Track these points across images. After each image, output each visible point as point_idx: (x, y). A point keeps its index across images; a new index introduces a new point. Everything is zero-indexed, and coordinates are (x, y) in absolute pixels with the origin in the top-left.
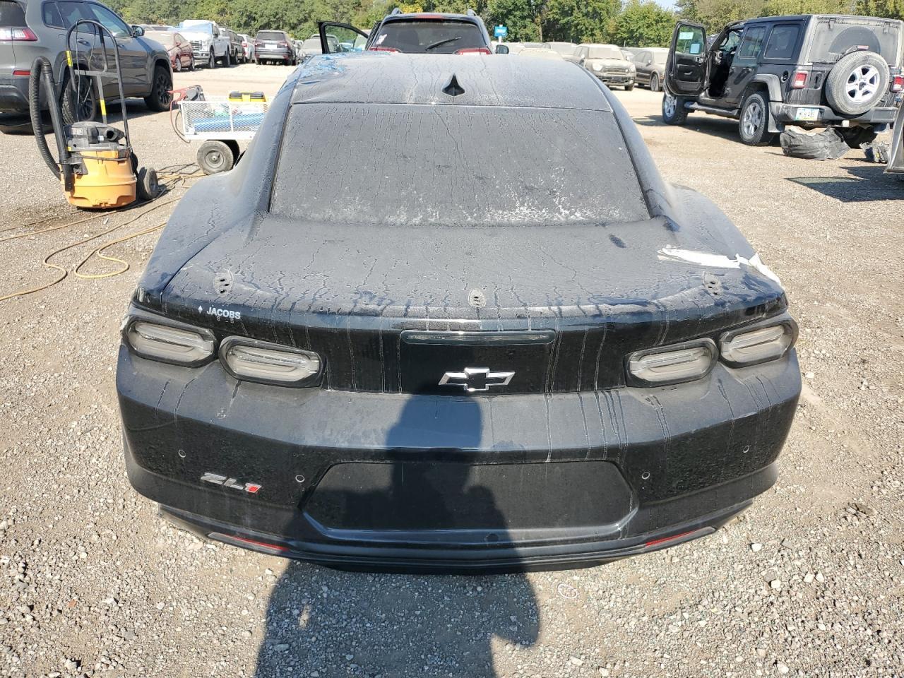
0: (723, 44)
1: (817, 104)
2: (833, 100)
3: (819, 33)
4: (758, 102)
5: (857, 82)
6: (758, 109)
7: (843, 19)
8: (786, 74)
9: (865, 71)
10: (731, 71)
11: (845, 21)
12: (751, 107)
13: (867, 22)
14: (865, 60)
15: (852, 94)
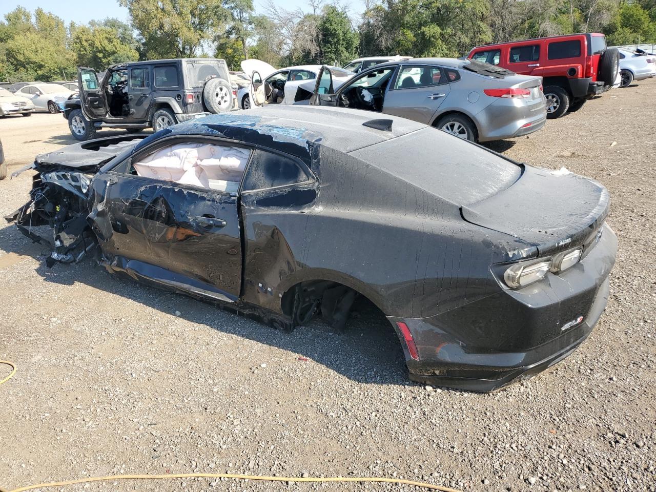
0: (109, 81)
1: (202, 112)
2: (212, 108)
3: (189, 69)
4: (166, 115)
5: (220, 96)
6: (166, 120)
7: (198, 61)
8: (179, 96)
9: (221, 89)
10: (129, 98)
11: (200, 62)
12: (160, 119)
13: (209, 62)
14: (220, 82)
15: (220, 103)
